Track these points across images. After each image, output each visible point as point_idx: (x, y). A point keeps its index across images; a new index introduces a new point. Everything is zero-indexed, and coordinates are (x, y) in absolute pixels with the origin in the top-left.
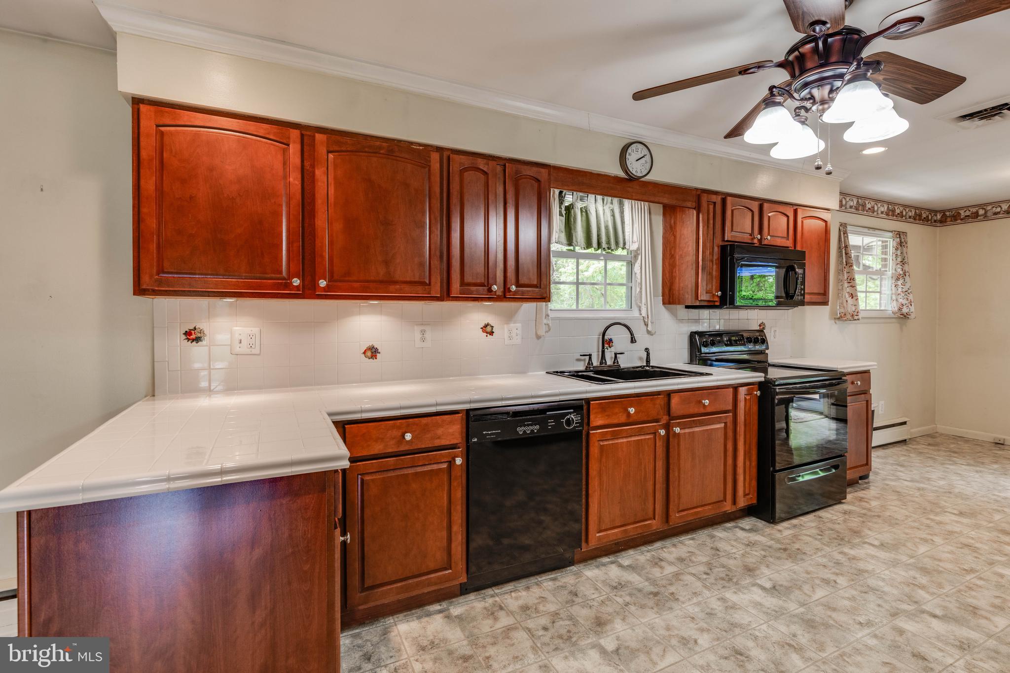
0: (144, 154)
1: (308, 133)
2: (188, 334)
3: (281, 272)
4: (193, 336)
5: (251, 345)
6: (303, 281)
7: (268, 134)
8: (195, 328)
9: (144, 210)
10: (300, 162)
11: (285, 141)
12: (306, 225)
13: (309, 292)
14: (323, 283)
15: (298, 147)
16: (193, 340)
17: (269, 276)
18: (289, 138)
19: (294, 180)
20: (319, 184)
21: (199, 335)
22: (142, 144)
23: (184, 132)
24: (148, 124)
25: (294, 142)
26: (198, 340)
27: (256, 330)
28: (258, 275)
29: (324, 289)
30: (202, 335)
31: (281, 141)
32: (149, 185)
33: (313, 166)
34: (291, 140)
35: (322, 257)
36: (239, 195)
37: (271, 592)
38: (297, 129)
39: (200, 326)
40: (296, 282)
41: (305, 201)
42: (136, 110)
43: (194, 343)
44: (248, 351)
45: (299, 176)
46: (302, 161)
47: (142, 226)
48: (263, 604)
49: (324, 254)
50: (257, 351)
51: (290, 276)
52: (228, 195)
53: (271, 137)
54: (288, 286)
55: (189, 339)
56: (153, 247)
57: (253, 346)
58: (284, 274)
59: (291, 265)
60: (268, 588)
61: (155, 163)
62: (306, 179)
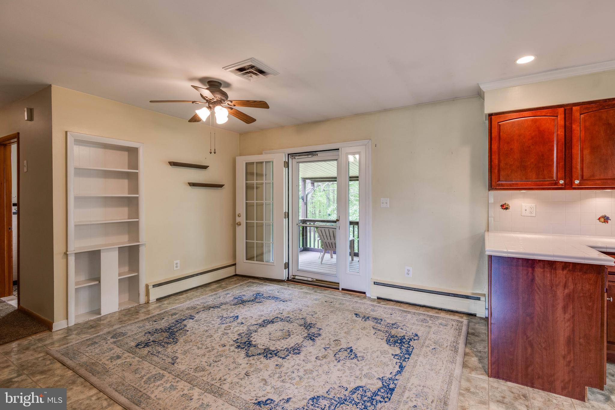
0: (493, 135)
1: (568, 108)
2: (502, 206)
3: (553, 178)
4: (504, 207)
5: (531, 212)
6: (565, 181)
7: (547, 114)
8: (505, 204)
9: (493, 157)
10: (564, 123)
11: (555, 115)
12: (567, 153)
13: (569, 186)
14: (577, 182)
15: (563, 116)
16: (504, 209)
17: (546, 180)
18: (558, 113)
19: (561, 132)
20: (575, 132)
21: (507, 207)
22: (493, 131)
23: (508, 123)
24: (494, 123)
25: (561, 114)
26: (507, 209)
27: (534, 205)
28: (541, 180)
29: (577, 185)
30: (508, 207)
31: (554, 115)
32: (495, 147)
33: (571, 124)
34: (559, 114)
35: (576, 168)
36: (532, 144)
37: (572, 309)
38: (562, 108)
39: (507, 202)
40: (562, 182)
41: (566, 141)
42: (490, 118)
43: (505, 210)
44: (530, 215)
45: (563, 130)
46: (565, 122)
47: (492, 163)
48: (569, 312)
49: (577, 167)
50: (534, 215)
51: (558, 179)
52: (527, 146)
53: (548, 115)
54: (556, 183)
55: (503, 208)
56: (496, 171)
57: (532, 213)
58: (555, 178)
59: (558, 174)
60: (571, 307)
61: (497, 138)
62: (566, 130)
